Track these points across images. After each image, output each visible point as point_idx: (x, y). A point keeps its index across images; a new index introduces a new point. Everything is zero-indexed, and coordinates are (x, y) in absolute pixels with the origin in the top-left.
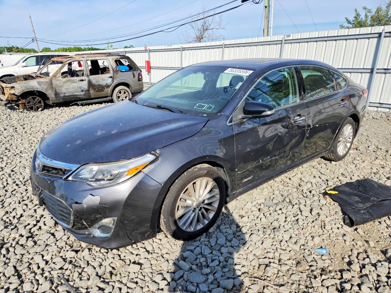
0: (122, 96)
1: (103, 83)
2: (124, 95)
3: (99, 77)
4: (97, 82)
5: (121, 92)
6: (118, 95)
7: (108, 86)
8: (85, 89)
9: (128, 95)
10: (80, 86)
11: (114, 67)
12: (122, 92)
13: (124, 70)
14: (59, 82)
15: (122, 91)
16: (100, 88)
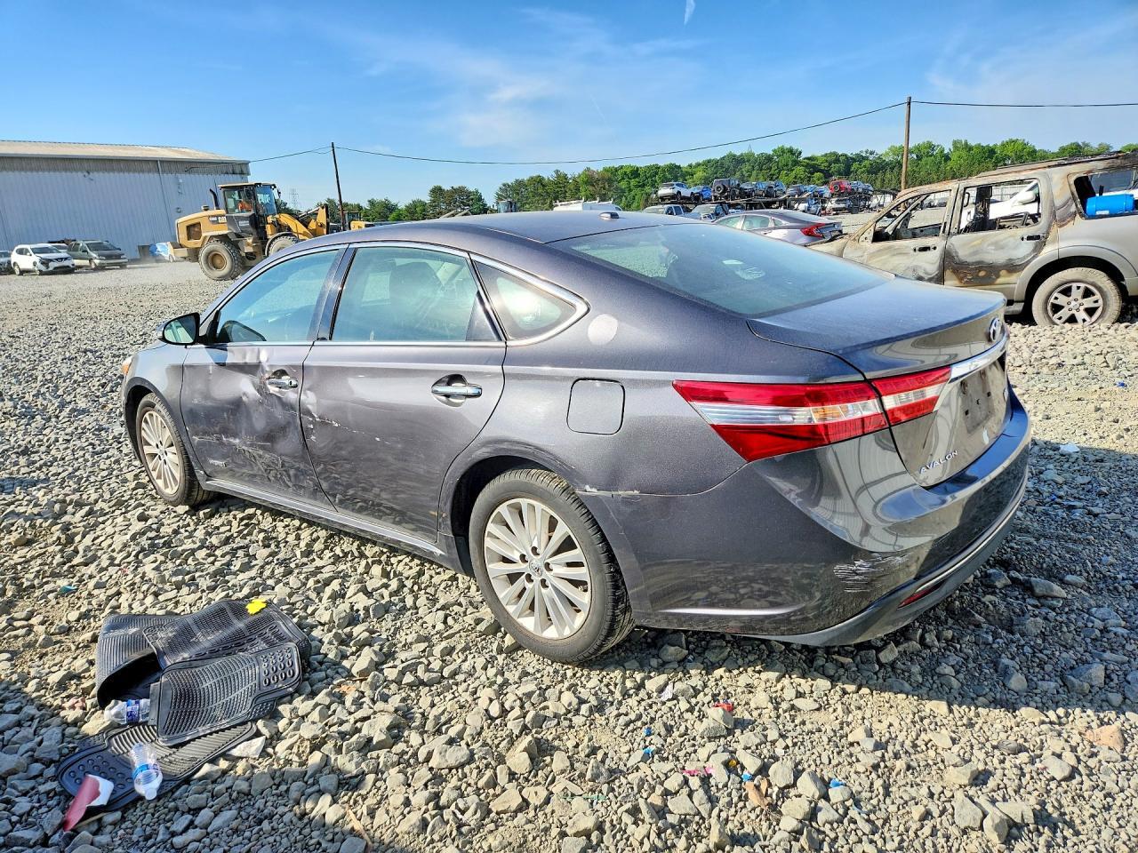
0: (1074, 304)
1: (998, 257)
2: (1080, 301)
3: (984, 239)
4: (975, 253)
5: (1070, 288)
6: (1052, 300)
7: (1012, 267)
8: (926, 273)
9: (1101, 302)
10: (915, 263)
11: (1058, 203)
12: (1074, 289)
13: (1107, 212)
14: (860, 254)
15: (1074, 285)
16: (982, 274)
